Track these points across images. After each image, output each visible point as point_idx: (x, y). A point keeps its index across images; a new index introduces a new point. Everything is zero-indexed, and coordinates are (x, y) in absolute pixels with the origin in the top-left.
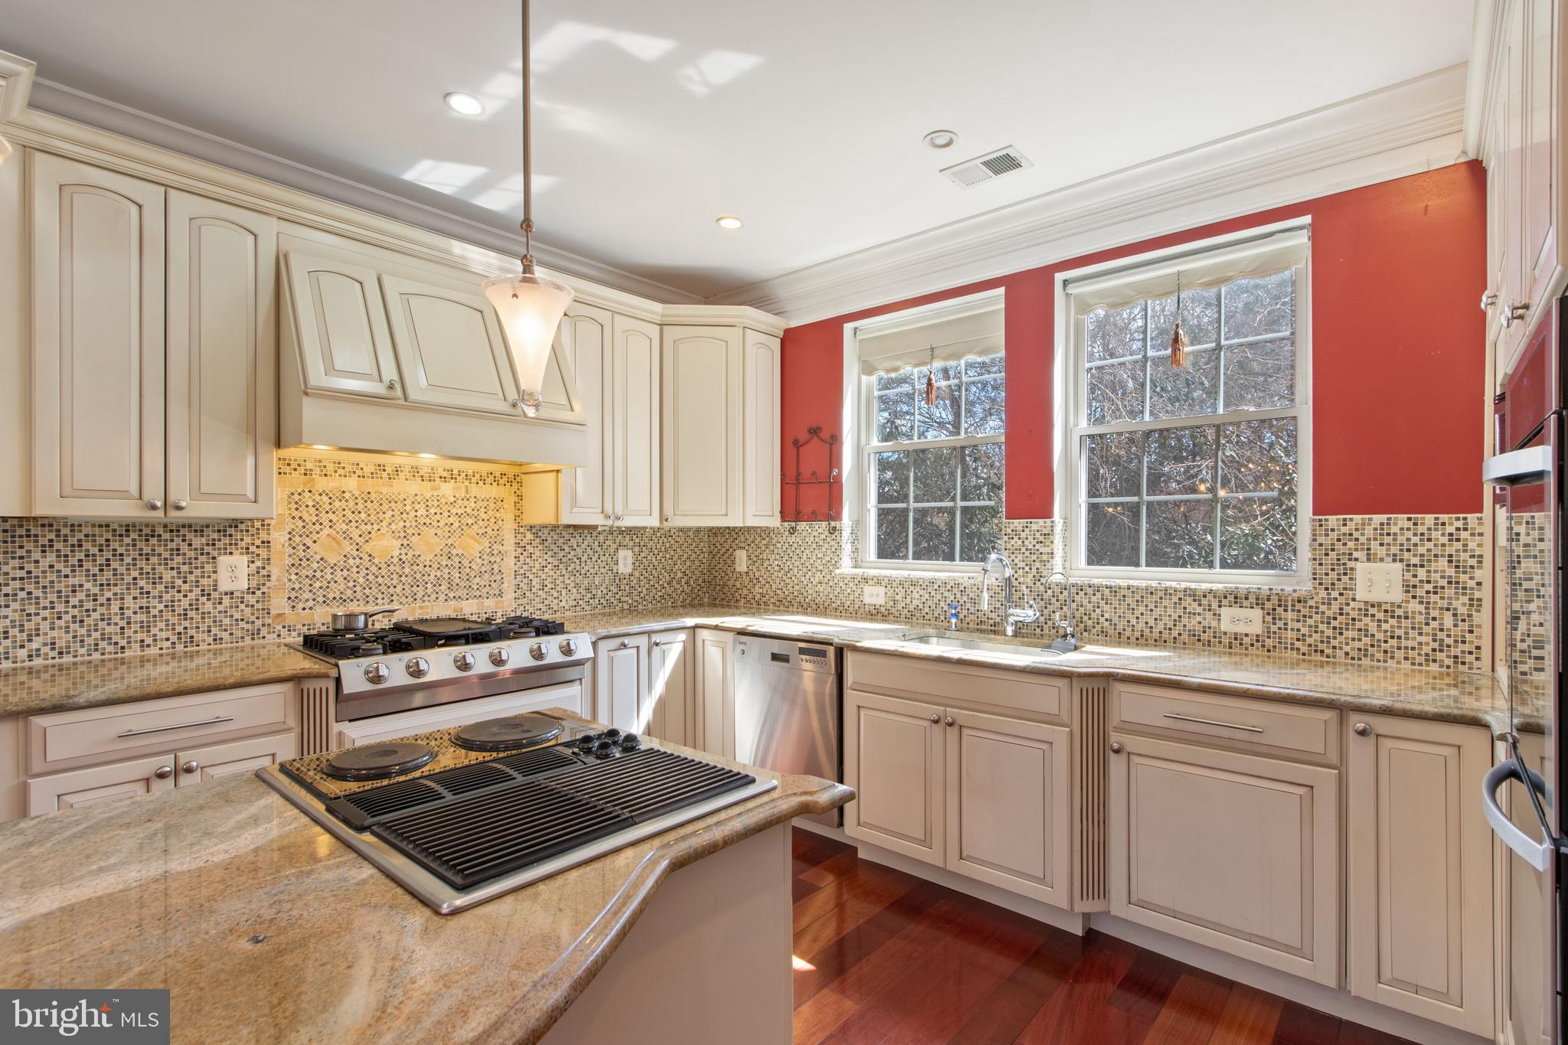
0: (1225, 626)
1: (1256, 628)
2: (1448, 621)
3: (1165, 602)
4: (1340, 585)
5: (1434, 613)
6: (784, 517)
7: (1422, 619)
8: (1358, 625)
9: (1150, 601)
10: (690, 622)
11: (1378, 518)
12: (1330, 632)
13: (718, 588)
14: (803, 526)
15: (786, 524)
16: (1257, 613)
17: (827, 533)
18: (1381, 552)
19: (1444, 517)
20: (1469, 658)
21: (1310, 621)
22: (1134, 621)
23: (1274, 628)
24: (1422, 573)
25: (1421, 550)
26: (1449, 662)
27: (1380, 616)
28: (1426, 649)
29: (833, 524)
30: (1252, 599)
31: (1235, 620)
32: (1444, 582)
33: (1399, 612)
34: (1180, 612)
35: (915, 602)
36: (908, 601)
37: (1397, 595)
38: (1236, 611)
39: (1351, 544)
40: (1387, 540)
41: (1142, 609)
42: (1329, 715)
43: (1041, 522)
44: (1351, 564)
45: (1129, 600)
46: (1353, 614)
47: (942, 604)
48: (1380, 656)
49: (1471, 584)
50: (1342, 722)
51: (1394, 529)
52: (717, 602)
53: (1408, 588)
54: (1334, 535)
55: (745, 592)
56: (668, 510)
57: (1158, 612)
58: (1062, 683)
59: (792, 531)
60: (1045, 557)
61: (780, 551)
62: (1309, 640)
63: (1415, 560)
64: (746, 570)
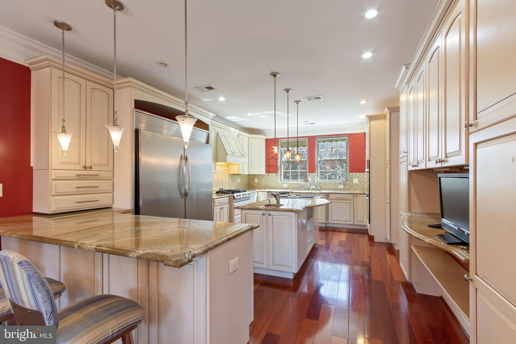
0: (339, 187)
1: (343, 188)
2: (363, 185)
3: (332, 185)
4: (352, 182)
5: (361, 184)
6: (266, 172)
7: (360, 185)
8: (354, 186)
9: (329, 185)
10: (258, 191)
11: (356, 173)
12: (351, 187)
13: (250, 186)
14: (270, 174)
15: (267, 174)
16: (343, 185)
17: (275, 175)
18: (356, 177)
19: (362, 173)
20: (365, 189)
21: (349, 186)
22: (327, 188)
23: (345, 187)
24: (360, 180)
25: (360, 177)
26: (363, 190)
27: (356, 185)
28: (361, 189)
29: (277, 174)
30: (342, 184)
31: (340, 187)
32: (362, 181)
33: (358, 185)
34: (333, 186)
35: (293, 187)
36: (292, 186)
37: (358, 183)
38: (340, 185)
39: (353, 177)
40: (357, 176)
41: (328, 186)
42: (352, 195)
43: (314, 173)
44: (353, 179)
45: (327, 185)
46: (353, 185)
47: (298, 187)
48: (356, 190)
49: (365, 181)
50: (354, 195)
51: (357, 175)
52: (250, 188)
53: (359, 182)
54: (351, 175)
55: (257, 186)
56: (250, 171)
57: (331, 186)
58: (323, 194)
59: (268, 175)
60: (315, 179)
61: (265, 179)
62: (349, 189)
63: (359, 178)
64: (257, 182)
